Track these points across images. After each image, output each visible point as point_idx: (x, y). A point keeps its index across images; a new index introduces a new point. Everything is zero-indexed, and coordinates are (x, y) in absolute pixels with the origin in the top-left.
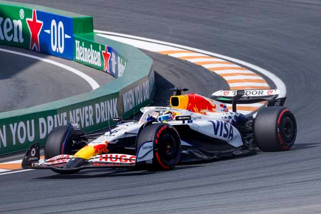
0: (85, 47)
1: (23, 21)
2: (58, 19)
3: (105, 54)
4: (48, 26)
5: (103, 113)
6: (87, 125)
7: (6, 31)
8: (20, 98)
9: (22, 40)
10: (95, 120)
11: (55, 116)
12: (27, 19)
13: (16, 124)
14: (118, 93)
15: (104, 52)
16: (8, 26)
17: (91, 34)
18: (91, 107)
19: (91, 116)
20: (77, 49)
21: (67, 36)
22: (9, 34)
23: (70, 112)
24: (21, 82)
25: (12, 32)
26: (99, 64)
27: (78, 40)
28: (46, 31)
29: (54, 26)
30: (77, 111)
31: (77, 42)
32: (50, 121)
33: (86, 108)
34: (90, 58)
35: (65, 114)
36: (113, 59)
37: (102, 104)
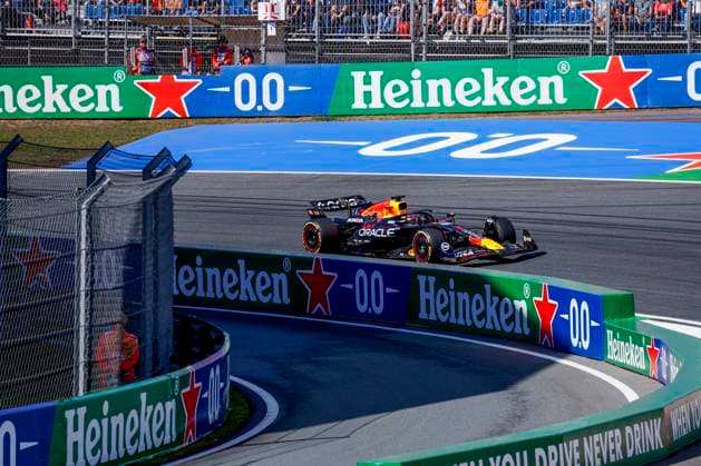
0: (620, 340)
1: (529, 302)
2: (581, 297)
3: (651, 350)
4: (565, 308)
5: (637, 440)
6: (612, 459)
7: (504, 317)
8: (517, 418)
9: (527, 331)
10: (624, 452)
11: (561, 445)
12: (535, 298)
13: (498, 458)
14: (662, 410)
15: (650, 347)
16: (506, 310)
17: (630, 319)
18: (618, 432)
19: (618, 446)
20: (610, 343)
21: (594, 324)
22: (508, 321)
23: (585, 439)
24: (521, 393)
25: (511, 320)
26: (642, 366)
27: (611, 328)
28: (563, 316)
29: (574, 309)
30: (596, 437)
31: (609, 332)
32: (553, 454)
33: (611, 432)
34: (629, 357)
35: (576, 443)
36: (663, 359)
37: (636, 427)
